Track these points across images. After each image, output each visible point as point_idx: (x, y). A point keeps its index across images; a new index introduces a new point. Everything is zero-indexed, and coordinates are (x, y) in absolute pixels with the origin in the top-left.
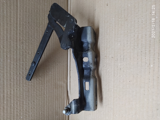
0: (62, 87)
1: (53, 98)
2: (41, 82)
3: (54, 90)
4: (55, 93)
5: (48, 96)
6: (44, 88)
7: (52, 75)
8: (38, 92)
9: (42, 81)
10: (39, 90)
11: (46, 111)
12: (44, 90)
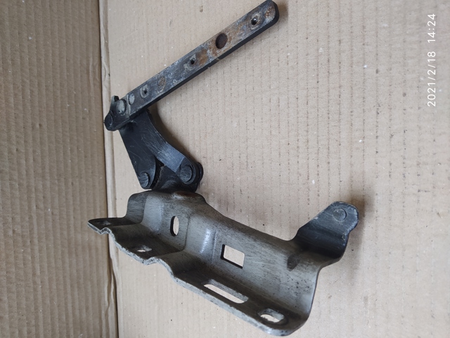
0: (90, 249)
1: (65, 282)
2: (20, 239)
3: (67, 260)
4: (68, 269)
5: (46, 278)
6: (33, 257)
7: (58, 217)
8: (13, 270)
9: (23, 236)
10: (16, 264)
11: (44, 323)
12: (33, 263)
